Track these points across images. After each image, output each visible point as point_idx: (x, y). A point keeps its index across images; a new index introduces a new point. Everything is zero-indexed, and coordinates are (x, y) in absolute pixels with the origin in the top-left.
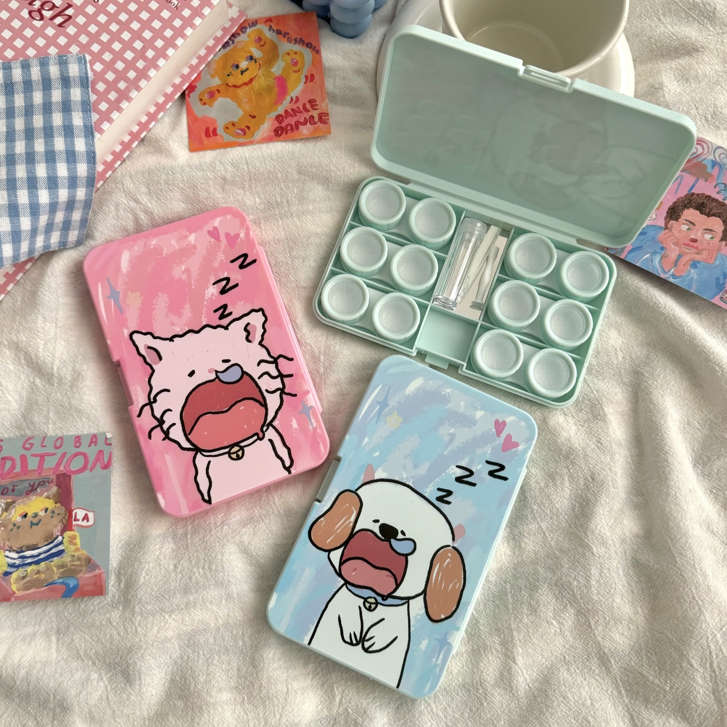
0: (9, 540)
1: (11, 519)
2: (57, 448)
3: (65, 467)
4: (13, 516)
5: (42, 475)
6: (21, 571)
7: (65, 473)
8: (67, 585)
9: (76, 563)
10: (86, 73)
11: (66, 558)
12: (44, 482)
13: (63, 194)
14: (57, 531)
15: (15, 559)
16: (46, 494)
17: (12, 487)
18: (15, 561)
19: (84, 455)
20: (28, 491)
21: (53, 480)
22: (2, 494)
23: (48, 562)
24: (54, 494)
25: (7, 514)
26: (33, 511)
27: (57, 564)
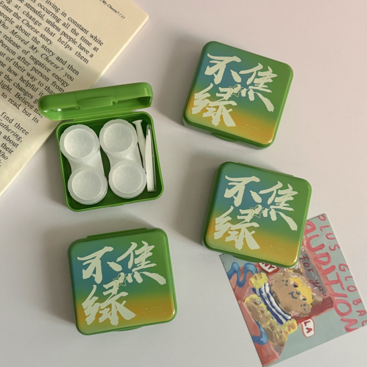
1: (290, 277)
2: (348, 289)
3: (337, 300)
4: (292, 277)
5: (326, 286)
6: (259, 299)
7: (333, 302)
8: (261, 336)
9: (277, 336)
11: (278, 328)
12: (323, 289)
14: (294, 313)
15: (265, 292)
16: (315, 294)
17: (311, 268)
18: (264, 292)
19: (350, 311)
20: (312, 280)
21: (326, 295)
22: (304, 264)
23: (271, 315)
24: (317, 300)
25: (293, 273)
26: (300, 291)
27: (272, 322)
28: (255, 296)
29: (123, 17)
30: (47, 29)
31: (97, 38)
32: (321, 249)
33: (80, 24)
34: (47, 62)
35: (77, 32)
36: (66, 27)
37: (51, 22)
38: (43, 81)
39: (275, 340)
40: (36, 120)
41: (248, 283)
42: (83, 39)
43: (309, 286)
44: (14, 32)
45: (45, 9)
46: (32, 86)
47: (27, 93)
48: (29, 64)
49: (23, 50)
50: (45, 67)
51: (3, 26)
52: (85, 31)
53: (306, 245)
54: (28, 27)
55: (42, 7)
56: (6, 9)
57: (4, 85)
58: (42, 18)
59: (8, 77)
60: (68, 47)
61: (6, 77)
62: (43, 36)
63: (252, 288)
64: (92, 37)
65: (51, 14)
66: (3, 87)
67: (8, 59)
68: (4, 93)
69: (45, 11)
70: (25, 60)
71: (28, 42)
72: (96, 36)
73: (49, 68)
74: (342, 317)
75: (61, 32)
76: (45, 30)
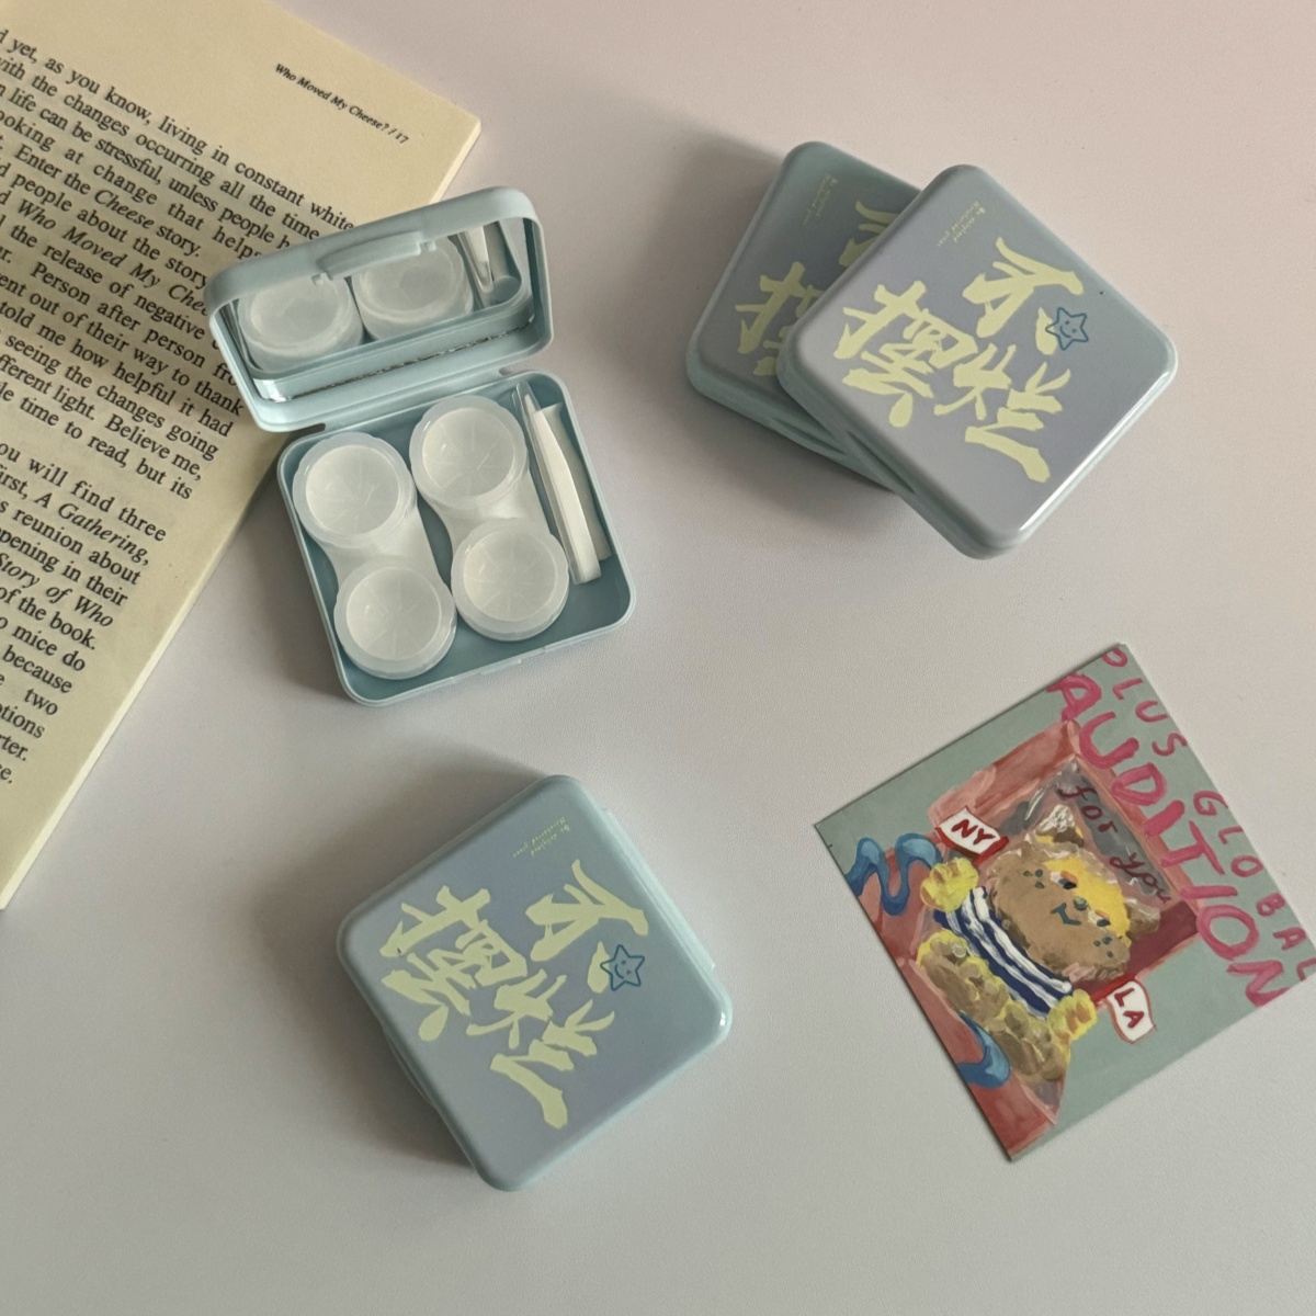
0: (1005, 880)
1: (1048, 859)
2: (1236, 870)
3: (1208, 909)
4: (1053, 859)
5: (1165, 869)
6: (961, 944)
7: (1195, 917)
8: (987, 1061)
9: (1038, 1051)
11: (1036, 1025)
12: (1155, 880)
14: (1076, 971)
15: (977, 917)
16: (1133, 901)
17: (1107, 822)
18: (973, 920)
19: (1253, 936)
20: (1118, 859)
21: (1169, 899)
22: (1084, 810)
23: (1007, 987)
24: (1143, 920)
25: (1052, 844)
26: (1086, 898)
27: (1014, 1012)
28: (945, 936)
29: (401, 138)
30: (175, 211)
31: (332, 211)
32: (1130, 755)
33: (275, 180)
34: (190, 308)
35: (268, 205)
36: (231, 194)
37: (183, 185)
38: (187, 367)
39: (1032, 1066)
40: (182, 491)
41: (919, 898)
42: (291, 223)
43: (1112, 878)
44: (75, 234)
45: (160, 150)
46: (155, 387)
47: (142, 411)
48: (136, 322)
49: (110, 282)
50: (186, 325)
51: (39, 219)
52: (292, 196)
53: (1079, 752)
54: (115, 212)
55: (151, 145)
56: (39, 168)
57: (70, 398)
58: (155, 178)
59: (76, 373)
60: (247, 252)
61: (72, 373)
62: (166, 233)
63: (932, 914)
64: (315, 213)
65: (180, 161)
66: (67, 406)
67: (68, 318)
68: (71, 424)
69: (162, 156)
70: (121, 313)
71: (122, 256)
72: (330, 208)
73: (199, 327)
74: (1230, 958)
75: (219, 211)
76: (170, 213)
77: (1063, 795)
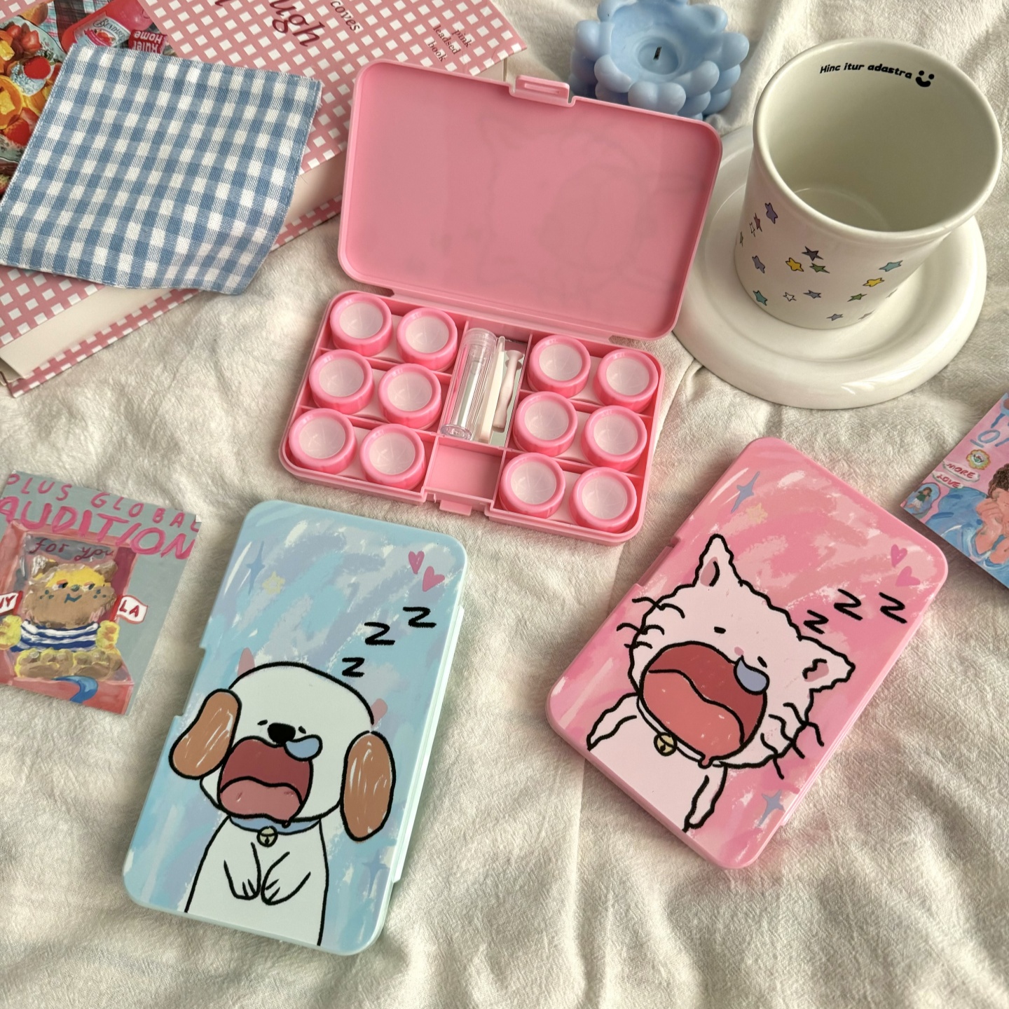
0: (33, 608)
1: (47, 583)
2: (132, 515)
3: (133, 541)
4: (49, 581)
5: (102, 542)
6: (33, 651)
7: (130, 549)
8: (82, 687)
9: (103, 663)
10: (314, 102)
12: (102, 552)
13: (239, 227)
15: (32, 634)
16: (98, 566)
17: (61, 546)
18: (31, 637)
19: (161, 534)
20: (79, 556)
21: (112, 552)
22: (47, 550)
23: (69, 650)
24: (108, 570)
25: (43, 576)
26: (76, 583)
27: (79, 657)
28: (23, 655)
32: (50, 512)
39: (105, 671)
74: (158, 551)
77: (31, 553)
